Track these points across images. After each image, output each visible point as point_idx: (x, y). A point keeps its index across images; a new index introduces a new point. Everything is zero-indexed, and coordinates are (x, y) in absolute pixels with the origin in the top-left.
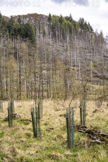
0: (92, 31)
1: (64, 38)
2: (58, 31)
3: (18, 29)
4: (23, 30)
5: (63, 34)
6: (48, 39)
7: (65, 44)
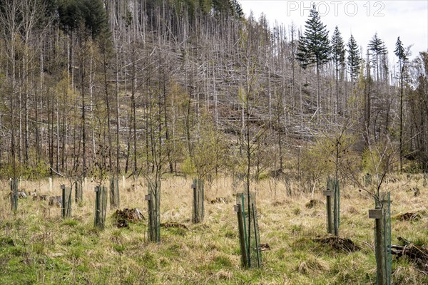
0: (240, 14)
1: (176, 30)
2: (161, 13)
3: (68, 7)
4: (80, 11)
5: (172, 21)
6: (138, 33)
7: (178, 46)
